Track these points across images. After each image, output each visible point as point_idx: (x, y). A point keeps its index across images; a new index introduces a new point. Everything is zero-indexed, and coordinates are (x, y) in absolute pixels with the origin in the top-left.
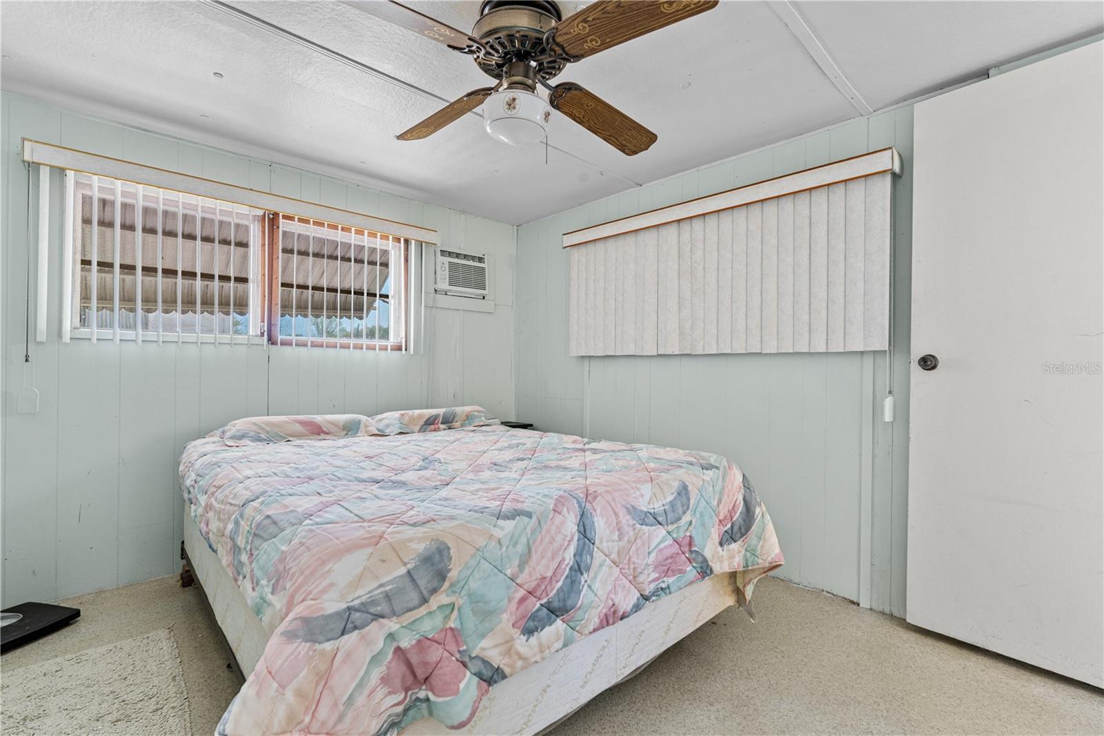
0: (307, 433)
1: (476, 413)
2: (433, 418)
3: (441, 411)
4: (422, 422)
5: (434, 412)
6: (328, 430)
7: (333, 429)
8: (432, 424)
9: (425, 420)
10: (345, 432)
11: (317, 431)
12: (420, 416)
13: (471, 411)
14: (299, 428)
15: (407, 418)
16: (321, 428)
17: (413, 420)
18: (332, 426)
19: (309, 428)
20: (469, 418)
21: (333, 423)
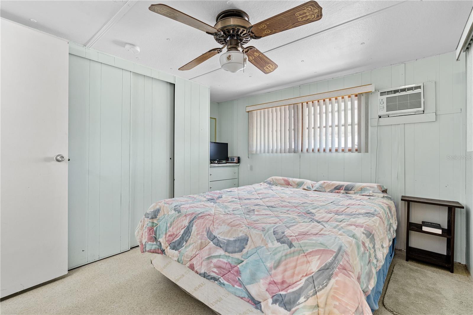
0: (284, 184)
1: (368, 188)
2: (340, 186)
3: (346, 183)
4: (333, 187)
5: (342, 183)
6: (291, 184)
7: (293, 184)
8: (339, 190)
9: (335, 187)
10: (297, 186)
11: (288, 184)
12: (333, 185)
13: (365, 186)
14: (283, 182)
15: (326, 184)
16: (289, 183)
17: (329, 186)
18: (293, 183)
19: (286, 182)
20: (363, 190)
21: (294, 182)
